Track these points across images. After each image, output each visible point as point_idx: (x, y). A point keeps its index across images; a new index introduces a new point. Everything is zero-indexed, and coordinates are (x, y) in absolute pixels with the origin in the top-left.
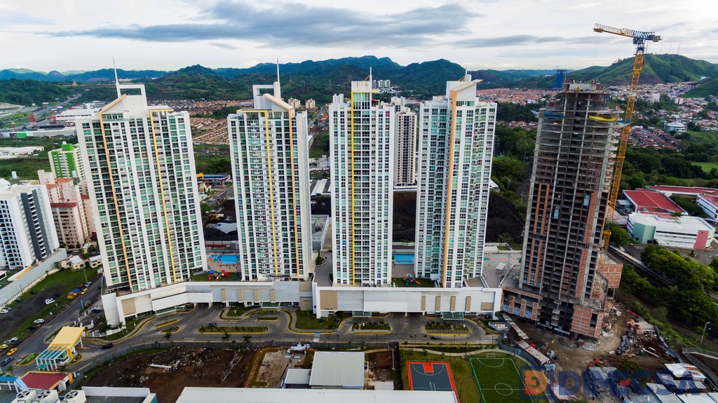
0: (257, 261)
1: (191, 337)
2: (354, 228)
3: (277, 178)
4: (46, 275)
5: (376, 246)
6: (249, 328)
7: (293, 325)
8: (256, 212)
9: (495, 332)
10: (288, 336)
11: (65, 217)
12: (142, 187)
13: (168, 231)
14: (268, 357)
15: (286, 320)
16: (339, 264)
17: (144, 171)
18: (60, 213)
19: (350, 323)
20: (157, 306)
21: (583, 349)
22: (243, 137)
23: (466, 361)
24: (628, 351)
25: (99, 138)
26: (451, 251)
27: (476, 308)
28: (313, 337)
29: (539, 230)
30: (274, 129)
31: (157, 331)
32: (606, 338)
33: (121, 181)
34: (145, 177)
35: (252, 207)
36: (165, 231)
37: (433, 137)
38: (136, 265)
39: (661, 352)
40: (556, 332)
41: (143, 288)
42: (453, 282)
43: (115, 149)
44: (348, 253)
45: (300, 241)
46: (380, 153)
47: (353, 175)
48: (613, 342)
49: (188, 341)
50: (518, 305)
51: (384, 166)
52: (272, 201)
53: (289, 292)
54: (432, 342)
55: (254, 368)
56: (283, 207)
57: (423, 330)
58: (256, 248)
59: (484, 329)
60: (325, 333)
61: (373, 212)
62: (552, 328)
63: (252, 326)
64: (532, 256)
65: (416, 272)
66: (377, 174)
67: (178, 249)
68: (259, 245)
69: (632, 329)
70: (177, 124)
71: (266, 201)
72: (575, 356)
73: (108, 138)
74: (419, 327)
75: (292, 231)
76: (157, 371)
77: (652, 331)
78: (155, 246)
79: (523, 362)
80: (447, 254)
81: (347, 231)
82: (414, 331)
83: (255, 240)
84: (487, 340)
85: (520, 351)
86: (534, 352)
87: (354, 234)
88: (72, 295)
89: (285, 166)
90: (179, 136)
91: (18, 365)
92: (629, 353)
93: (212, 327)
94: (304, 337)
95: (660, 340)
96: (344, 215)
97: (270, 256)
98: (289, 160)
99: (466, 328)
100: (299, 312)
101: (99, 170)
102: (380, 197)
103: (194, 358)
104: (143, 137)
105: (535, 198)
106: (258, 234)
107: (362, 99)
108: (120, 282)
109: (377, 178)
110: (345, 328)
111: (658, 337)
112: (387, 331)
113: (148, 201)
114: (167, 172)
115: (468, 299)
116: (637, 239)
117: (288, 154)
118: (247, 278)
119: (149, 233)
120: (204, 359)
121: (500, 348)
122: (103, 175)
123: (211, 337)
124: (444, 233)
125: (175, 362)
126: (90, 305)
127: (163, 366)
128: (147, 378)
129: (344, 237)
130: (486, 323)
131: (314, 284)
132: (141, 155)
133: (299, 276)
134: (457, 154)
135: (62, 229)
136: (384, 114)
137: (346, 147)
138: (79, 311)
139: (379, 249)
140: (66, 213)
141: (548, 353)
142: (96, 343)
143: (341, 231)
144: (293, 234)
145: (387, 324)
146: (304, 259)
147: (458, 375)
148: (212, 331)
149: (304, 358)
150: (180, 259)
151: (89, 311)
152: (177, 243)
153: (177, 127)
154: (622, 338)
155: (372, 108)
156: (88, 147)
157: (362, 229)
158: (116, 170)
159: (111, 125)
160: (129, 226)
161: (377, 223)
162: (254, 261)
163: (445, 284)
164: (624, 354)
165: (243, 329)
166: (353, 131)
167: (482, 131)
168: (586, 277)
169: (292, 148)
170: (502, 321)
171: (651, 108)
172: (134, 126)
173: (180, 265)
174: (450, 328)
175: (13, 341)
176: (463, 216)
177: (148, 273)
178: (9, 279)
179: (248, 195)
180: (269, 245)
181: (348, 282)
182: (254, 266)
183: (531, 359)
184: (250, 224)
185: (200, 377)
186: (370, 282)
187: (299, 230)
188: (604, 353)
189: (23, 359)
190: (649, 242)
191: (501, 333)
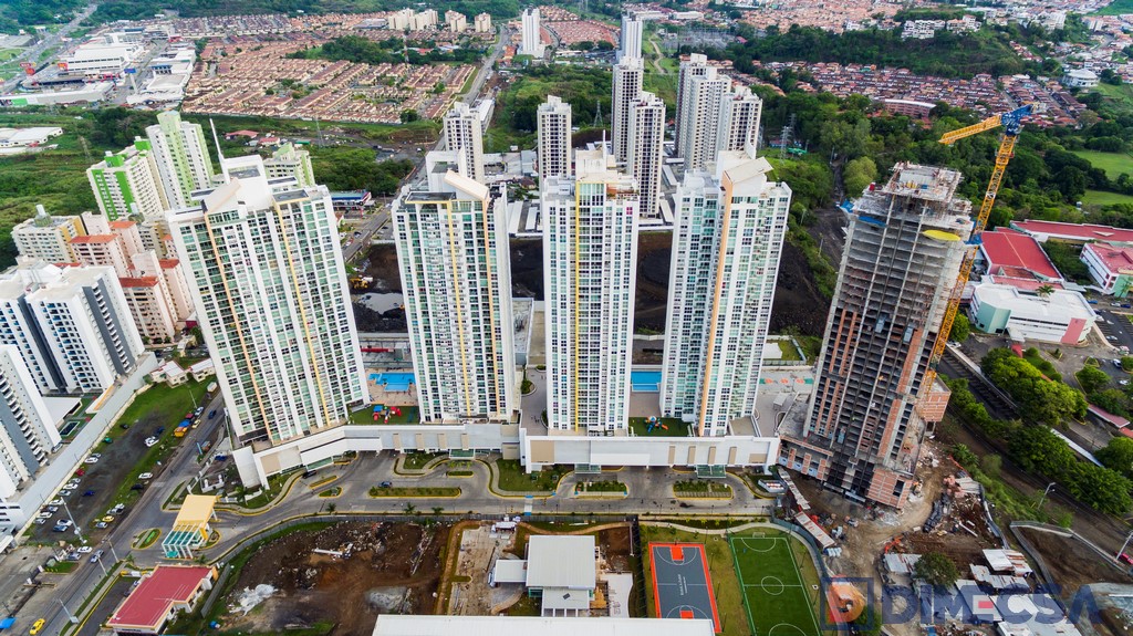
0: (441, 397)
1: (360, 503)
2: (578, 361)
3: (466, 292)
4: (134, 396)
5: (609, 383)
6: (436, 489)
7: (495, 485)
8: (438, 336)
9: (766, 494)
10: (490, 502)
11: (144, 300)
12: (274, 307)
13: (315, 362)
14: (468, 537)
15: (484, 476)
16: (556, 404)
17: (274, 286)
18: (136, 294)
19: (570, 481)
20: (308, 459)
21: (881, 523)
22: (415, 236)
23: (724, 542)
24: (939, 525)
25: (206, 245)
26: (713, 392)
27: (742, 460)
28: (523, 504)
29: (836, 369)
30: (461, 226)
31: (313, 493)
32: (913, 505)
33: (244, 304)
34: (276, 293)
35: (432, 329)
36: (311, 362)
37: (695, 238)
38: (274, 410)
39: (982, 527)
40: (848, 497)
41: (286, 436)
42: (714, 429)
43: (232, 263)
44: (569, 392)
45: (501, 372)
46: (618, 265)
47: (578, 294)
48: (921, 512)
49: (357, 511)
50: (800, 460)
51: (622, 281)
52: (460, 323)
53: (488, 437)
54: (682, 511)
55: (451, 555)
56: (477, 329)
57: (670, 492)
58: (439, 381)
59: (752, 490)
60: (541, 496)
61: (606, 340)
62: (842, 491)
63: (440, 486)
64: (824, 400)
65: (663, 410)
66: (612, 292)
67: (330, 383)
68: (443, 377)
69: (949, 491)
70: (315, 212)
71: (452, 322)
72: (870, 534)
73: (221, 248)
74: (665, 486)
75: (490, 359)
76: (326, 559)
77: (977, 492)
78: (298, 381)
79: (801, 544)
80: (707, 395)
81: (569, 365)
82: (658, 495)
83: (437, 370)
84: (757, 507)
85: (797, 527)
86: (817, 531)
87: (577, 369)
88: (181, 431)
89: (478, 275)
90: (318, 229)
91: (136, 548)
92: (940, 529)
93: (385, 488)
94: (512, 504)
95: (983, 508)
96: (564, 344)
97: (459, 391)
98: (483, 267)
99: (728, 489)
100: (501, 462)
101: (211, 289)
102: (615, 322)
103: (370, 540)
104: (269, 239)
105: (836, 326)
106: (441, 364)
107: (593, 192)
108: (254, 429)
109: (611, 297)
110: (566, 489)
111: (982, 503)
112: (622, 494)
113: (284, 325)
114: (307, 285)
115: (733, 450)
116: (982, 326)
117: (483, 259)
118: (428, 419)
119: (289, 366)
120: (383, 540)
121: (772, 522)
122: (217, 295)
123: (386, 504)
124: (704, 367)
125: (346, 546)
126: (210, 448)
127: (331, 552)
128: (315, 571)
129: (564, 372)
130: (755, 480)
131: (522, 430)
132: (269, 265)
133: (500, 416)
134: (728, 269)
135: (141, 317)
136: (624, 212)
137: (568, 256)
138: (196, 457)
139: (613, 386)
140: (144, 294)
141: (834, 531)
142: (234, 513)
143: (560, 365)
144: (490, 363)
145: (622, 484)
146: (506, 395)
147: (716, 564)
148: (387, 494)
149: (514, 538)
150: (332, 396)
151: (212, 459)
152: (328, 376)
153: (316, 216)
154: (933, 505)
155: (607, 203)
156: (191, 259)
157: (589, 362)
158: (237, 290)
159: (223, 230)
160: (260, 361)
161: (610, 355)
162: (436, 396)
163: (702, 432)
164: (933, 531)
165: (429, 492)
166: (578, 235)
167: (767, 230)
168: (894, 435)
169: (487, 251)
170: (775, 478)
171: (1048, 40)
172: (255, 225)
173: (334, 403)
174: (706, 489)
175: (119, 510)
176: (732, 348)
177: (291, 418)
178: (89, 410)
179: (425, 313)
180: (458, 378)
181: (569, 426)
182: (437, 403)
183: (812, 541)
184: (430, 350)
185: (383, 568)
186: (600, 428)
187: (500, 359)
188: (906, 530)
189: (141, 537)
190: (998, 331)
191: (774, 497)
